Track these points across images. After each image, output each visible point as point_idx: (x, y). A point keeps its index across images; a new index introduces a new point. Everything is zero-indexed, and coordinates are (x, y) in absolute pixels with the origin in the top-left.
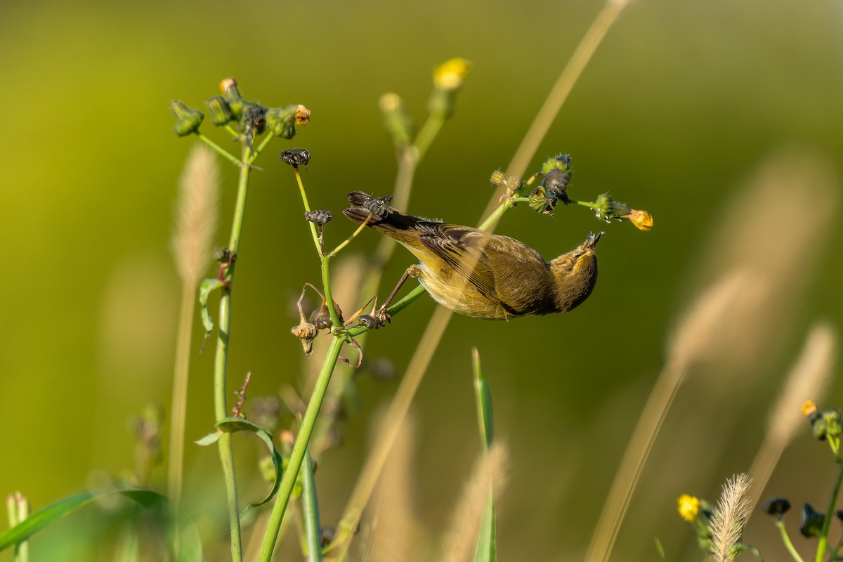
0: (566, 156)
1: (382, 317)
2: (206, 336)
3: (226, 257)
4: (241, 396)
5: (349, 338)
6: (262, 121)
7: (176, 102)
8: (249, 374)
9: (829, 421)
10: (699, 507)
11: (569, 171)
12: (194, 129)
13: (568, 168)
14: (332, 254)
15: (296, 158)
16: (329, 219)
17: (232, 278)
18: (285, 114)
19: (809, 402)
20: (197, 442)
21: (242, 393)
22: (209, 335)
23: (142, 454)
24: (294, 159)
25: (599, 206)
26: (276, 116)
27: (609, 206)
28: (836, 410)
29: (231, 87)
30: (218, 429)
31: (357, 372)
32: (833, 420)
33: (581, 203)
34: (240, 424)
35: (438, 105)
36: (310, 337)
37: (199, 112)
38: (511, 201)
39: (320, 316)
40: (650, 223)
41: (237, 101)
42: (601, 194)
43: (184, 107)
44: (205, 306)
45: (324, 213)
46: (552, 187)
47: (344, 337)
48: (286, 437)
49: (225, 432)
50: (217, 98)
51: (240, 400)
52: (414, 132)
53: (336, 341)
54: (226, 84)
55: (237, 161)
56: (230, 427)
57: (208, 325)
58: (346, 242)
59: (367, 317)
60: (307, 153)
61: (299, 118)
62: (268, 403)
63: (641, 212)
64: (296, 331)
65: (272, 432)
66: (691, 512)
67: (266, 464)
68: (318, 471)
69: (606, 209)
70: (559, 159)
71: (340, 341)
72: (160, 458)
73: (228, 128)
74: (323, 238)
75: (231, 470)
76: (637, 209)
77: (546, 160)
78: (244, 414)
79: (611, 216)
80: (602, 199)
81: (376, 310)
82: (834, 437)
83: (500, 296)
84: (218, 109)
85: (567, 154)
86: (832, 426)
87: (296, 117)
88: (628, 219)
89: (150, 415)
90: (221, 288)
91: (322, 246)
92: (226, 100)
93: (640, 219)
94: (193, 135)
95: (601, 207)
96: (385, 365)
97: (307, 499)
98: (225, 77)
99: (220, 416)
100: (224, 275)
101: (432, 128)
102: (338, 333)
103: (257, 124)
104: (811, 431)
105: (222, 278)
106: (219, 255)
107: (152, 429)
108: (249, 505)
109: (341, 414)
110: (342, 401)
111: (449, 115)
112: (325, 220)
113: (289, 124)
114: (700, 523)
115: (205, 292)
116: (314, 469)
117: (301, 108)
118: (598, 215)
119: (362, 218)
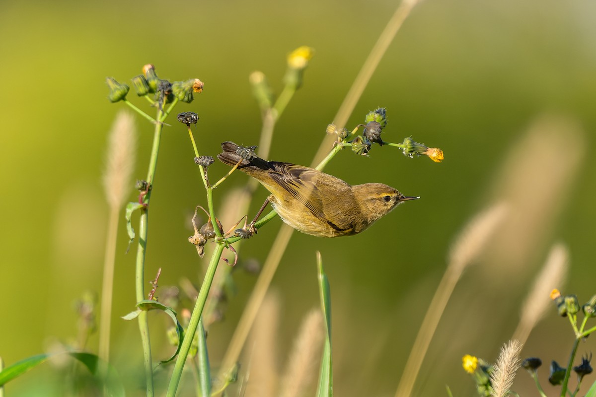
0: (383, 109)
1: (250, 229)
2: (130, 242)
3: (144, 187)
4: (155, 285)
5: (228, 245)
6: (170, 91)
7: (109, 78)
8: (160, 270)
9: (569, 303)
10: (478, 363)
11: (384, 120)
12: (123, 97)
13: (383, 119)
14: (214, 186)
15: (188, 119)
16: (211, 163)
17: (149, 202)
18: (186, 86)
19: (555, 290)
20: (123, 318)
21: (155, 283)
22: (132, 242)
23: (82, 326)
24: (187, 120)
25: (405, 146)
26: (179, 87)
27: (412, 146)
28: (574, 296)
29: (150, 69)
30: (138, 308)
31: (234, 268)
32: (572, 303)
33: (392, 144)
34: (154, 304)
35: (291, 79)
36: (202, 244)
37: (126, 86)
38: (341, 145)
39: (207, 229)
40: (441, 157)
41: (154, 79)
42: (406, 137)
43: (115, 82)
44: (129, 222)
45: (208, 158)
46: (371, 134)
47: (224, 244)
48: (186, 314)
49: (143, 310)
50: (139, 77)
51: (153, 288)
52: (274, 99)
53: (218, 247)
54: (147, 68)
55: (153, 120)
56: (147, 307)
57: (131, 235)
58: (224, 179)
59: (241, 230)
60: (196, 116)
61: (195, 87)
62: (171, 290)
63: (435, 150)
64: (191, 240)
65: (176, 310)
66: (472, 367)
67: (172, 332)
68: (208, 337)
69: (409, 149)
70: (377, 112)
71: (221, 247)
72: (94, 330)
73: (147, 97)
74: (208, 175)
75: (147, 338)
76: (432, 147)
77: (368, 113)
78: (157, 298)
79: (413, 153)
80: (407, 141)
81: (247, 224)
82: (573, 314)
83: (327, 217)
84: (140, 84)
85: (384, 108)
86: (571, 307)
87: (193, 87)
88: (426, 155)
89: (87, 298)
90: (141, 208)
91: (207, 181)
92: (146, 79)
93: (434, 154)
94: (122, 101)
95: (406, 147)
96: (254, 263)
97: (201, 357)
98: (147, 63)
99: (140, 299)
100: (143, 200)
101: (287, 96)
102: (220, 242)
103: (167, 93)
104: (557, 311)
105: (142, 202)
106: (139, 185)
107: (89, 309)
108: (160, 362)
109: (223, 298)
110: (224, 288)
111: (298, 87)
112: (208, 163)
113: (189, 92)
114: (478, 375)
115: (129, 212)
116: (206, 336)
117: (197, 80)
118: (404, 153)
119: (234, 163)
